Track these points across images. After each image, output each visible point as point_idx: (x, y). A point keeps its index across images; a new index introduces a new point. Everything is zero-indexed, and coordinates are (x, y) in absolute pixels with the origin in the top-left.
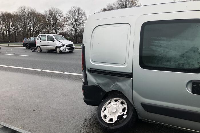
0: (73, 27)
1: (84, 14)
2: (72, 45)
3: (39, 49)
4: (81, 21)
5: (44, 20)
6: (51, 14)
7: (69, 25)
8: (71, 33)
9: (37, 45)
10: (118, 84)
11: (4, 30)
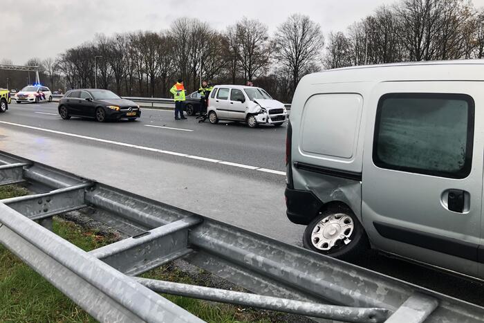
0: (289, 63)
1: (317, 32)
2: (281, 111)
3: (212, 117)
4: (309, 49)
5: (224, 47)
6: (241, 32)
7: (280, 59)
8: (284, 79)
9: (209, 108)
10: (342, 190)
11: (142, 71)
